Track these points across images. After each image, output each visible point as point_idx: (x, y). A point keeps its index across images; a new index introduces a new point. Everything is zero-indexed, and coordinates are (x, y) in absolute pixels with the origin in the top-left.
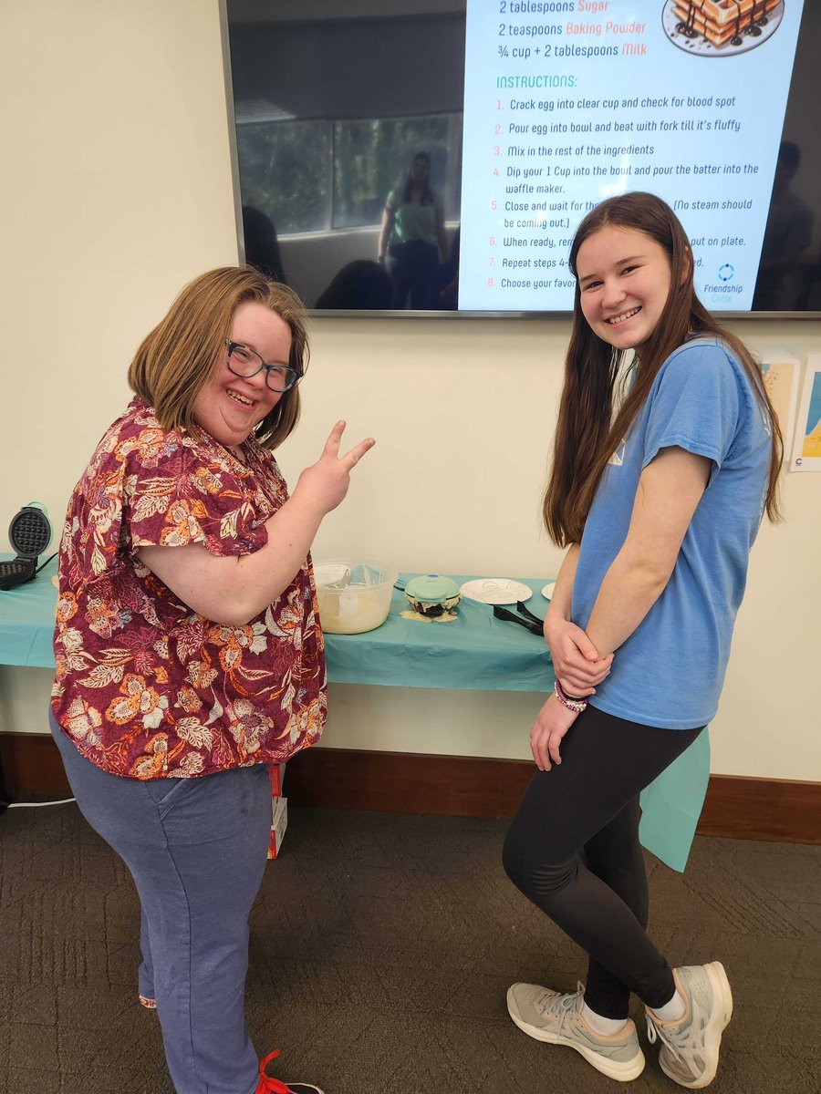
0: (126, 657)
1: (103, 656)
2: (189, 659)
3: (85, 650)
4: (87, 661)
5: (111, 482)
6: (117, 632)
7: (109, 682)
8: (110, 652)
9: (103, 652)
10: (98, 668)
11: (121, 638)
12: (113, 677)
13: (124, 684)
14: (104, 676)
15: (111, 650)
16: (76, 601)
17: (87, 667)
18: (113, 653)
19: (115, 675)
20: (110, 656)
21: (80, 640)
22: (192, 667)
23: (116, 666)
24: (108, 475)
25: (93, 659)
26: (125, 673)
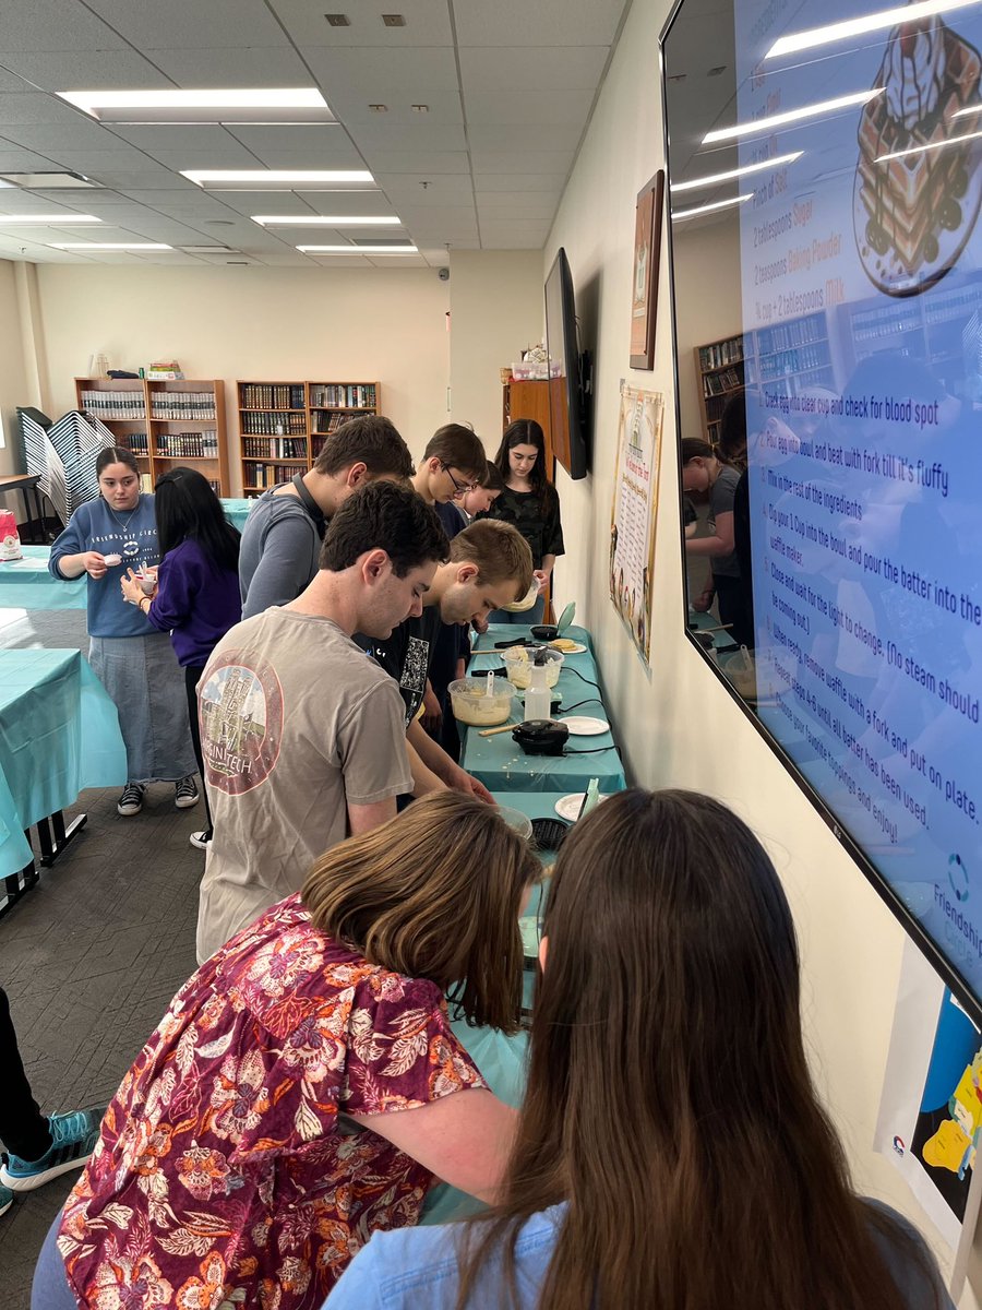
0: (222, 1229)
1: (189, 1220)
2: (288, 1252)
3: (170, 1203)
4: (168, 1219)
5: (323, 1013)
6: (217, 1197)
7: (190, 1251)
8: (199, 1218)
9: (189, 1213)
10: (179, 1230)
11: (222, 1206)
12: (196, 1248)
13: (206, 1262)
14: (185, 1243)
15: (202, 1215)
16: (171, 1138)
17: (167, 1226)
18: (205, 1219)
19: (199, 1247)
20: (198, 1222)
21: (164, 1190)
22: (289, 1263)
23: (202, 1237)
24: (318, 1003)
25: (174, 1218)
26: (212, 1249)
